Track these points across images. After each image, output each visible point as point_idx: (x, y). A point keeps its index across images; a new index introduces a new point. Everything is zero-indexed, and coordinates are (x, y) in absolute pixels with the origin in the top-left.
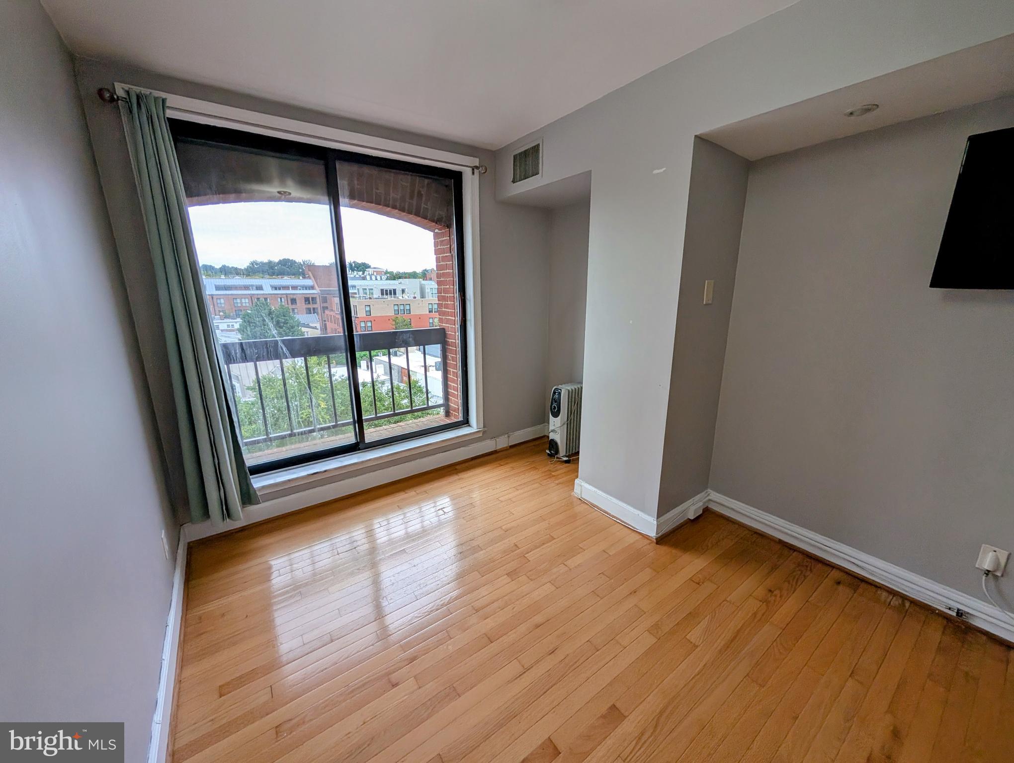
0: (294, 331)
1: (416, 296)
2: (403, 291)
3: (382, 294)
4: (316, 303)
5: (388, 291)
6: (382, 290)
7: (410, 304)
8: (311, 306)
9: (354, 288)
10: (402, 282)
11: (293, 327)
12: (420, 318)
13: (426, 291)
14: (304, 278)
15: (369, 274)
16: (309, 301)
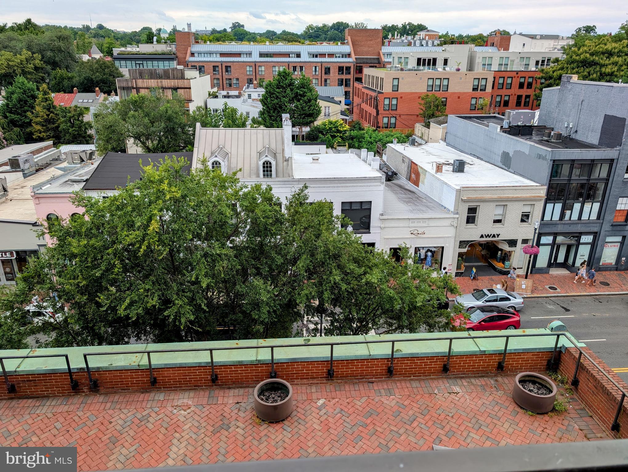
0: (311, 106)
1: (460, 67)
2: (446, 62)
3: (419, 64)
4: (349, 73)
5: (427, 61)
6: (419, 60)
7: (448, 79)
8: (344, 77)
9: (389, 56)
10: (448, 49)
11: (310, 101)
12: (459, 97)
13: (477, 61)
14: (343, 43)
15: (420, 39)
16: (343, 70)
